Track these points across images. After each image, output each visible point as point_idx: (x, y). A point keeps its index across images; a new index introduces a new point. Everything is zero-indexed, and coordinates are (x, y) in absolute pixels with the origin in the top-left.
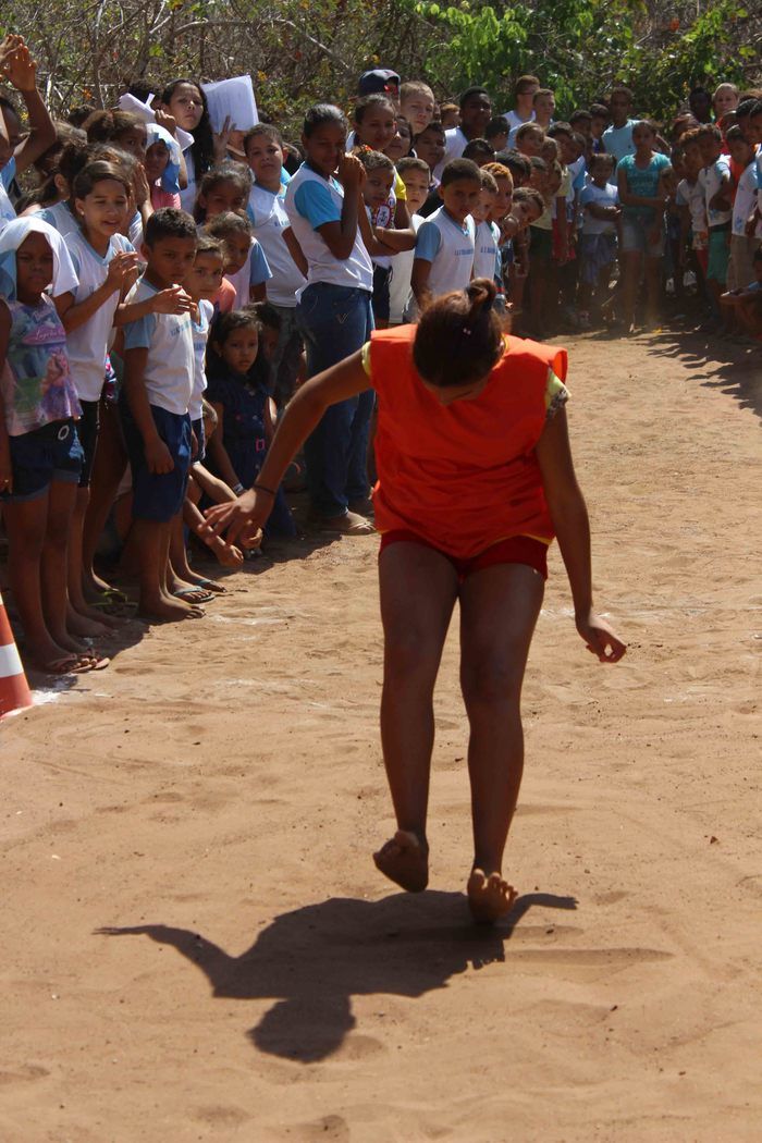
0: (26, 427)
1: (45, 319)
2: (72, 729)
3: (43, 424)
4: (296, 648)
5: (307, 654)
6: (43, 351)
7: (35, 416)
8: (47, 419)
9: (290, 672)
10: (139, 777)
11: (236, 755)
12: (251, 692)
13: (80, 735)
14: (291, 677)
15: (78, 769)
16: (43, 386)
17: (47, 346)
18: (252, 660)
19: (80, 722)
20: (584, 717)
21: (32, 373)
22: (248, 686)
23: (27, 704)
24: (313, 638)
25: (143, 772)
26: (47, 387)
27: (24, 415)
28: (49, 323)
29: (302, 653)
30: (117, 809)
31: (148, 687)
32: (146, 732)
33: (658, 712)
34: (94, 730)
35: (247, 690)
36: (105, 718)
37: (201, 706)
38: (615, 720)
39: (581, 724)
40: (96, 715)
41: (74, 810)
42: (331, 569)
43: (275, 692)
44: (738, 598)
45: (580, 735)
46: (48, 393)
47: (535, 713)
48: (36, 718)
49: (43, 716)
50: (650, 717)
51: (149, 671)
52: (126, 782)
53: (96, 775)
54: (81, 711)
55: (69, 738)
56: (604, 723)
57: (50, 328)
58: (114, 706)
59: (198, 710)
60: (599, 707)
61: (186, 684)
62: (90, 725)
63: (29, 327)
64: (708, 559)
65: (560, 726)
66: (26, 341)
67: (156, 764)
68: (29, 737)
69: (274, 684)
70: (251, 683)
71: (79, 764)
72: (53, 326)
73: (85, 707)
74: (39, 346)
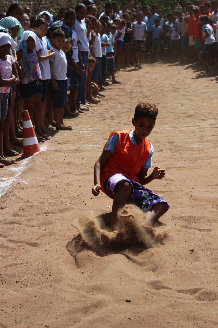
0: (28, 82)
1: (33, 56)
2: (52, 156)
3: (32, 81)
4: (100, 138)
5: (103, 139)
6: (32, 63)
7: (30, 79)
8: (33, 80)
9: (100, 143)
10: (71, 166)
11: (93, 161)
12: (92, 148)
13: (54, 157)
14: (101, 144)
15: (55, 164)
16: (32, 72)
17: (33, 62)
18: (91, 140)
19: (53, 154)
20: (174, 151)
21: (29, 69)
22: (90, 146)
23: (39, 151)
24: (104, 135)
25: (71, 165)
26: (33, 72)
27: (28, 79)
28: (34, 57)
29: (102, 139)
30: (68, 173)
31: (66, 147)
32: (70, 156)
33: (191, 150)
34: (57, 156)
35: (91, 147)
36: (60, 153)
37: (82, 150)
38: (181, 151)
39: (173, 153)
40: (57, 153)
41: (56, 173)
42: (105, 120)
43: (97, 148)
44: (206, 124)
45: (173, 155)
46: (33, 74)
47: (161, 151)
48: (43, 154)
49: (44, 153)
50: (189, 151)
51: (66, 143)
52: (68, 167)
53: (60, 166)
54: (53, 152)
55: (52, 158)
56: (179, 152)
57: (34, 58)
58: (60, 151)
59: (81, 151)
60: (177, 149)
61: (76, 146)
62: (56, 155)
63: (28, 57)
64: (197, 115)
65: (168, 153)
66: (27, 61)
67: (74, 163)
68: (42, 158)
69: (97, 146)
70: (91, 146)
71: (56, 164)
72: (35, 57)
73: (54, 151)
74: (31, 62)
